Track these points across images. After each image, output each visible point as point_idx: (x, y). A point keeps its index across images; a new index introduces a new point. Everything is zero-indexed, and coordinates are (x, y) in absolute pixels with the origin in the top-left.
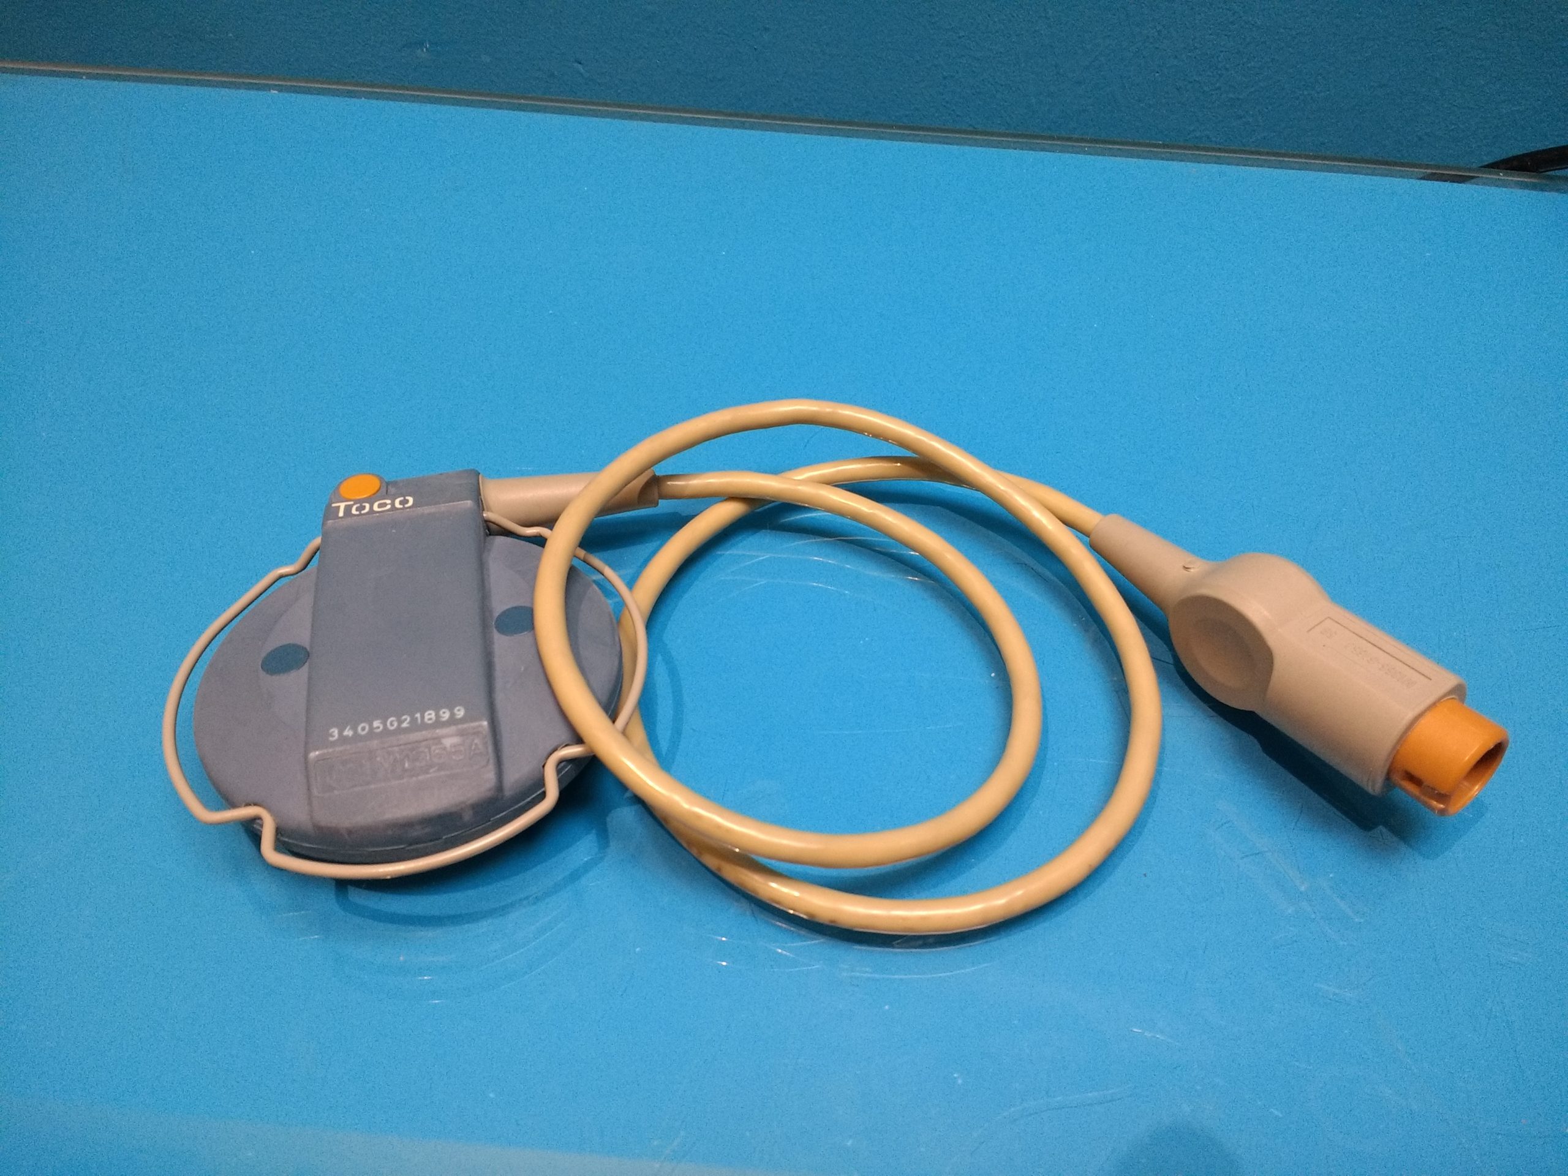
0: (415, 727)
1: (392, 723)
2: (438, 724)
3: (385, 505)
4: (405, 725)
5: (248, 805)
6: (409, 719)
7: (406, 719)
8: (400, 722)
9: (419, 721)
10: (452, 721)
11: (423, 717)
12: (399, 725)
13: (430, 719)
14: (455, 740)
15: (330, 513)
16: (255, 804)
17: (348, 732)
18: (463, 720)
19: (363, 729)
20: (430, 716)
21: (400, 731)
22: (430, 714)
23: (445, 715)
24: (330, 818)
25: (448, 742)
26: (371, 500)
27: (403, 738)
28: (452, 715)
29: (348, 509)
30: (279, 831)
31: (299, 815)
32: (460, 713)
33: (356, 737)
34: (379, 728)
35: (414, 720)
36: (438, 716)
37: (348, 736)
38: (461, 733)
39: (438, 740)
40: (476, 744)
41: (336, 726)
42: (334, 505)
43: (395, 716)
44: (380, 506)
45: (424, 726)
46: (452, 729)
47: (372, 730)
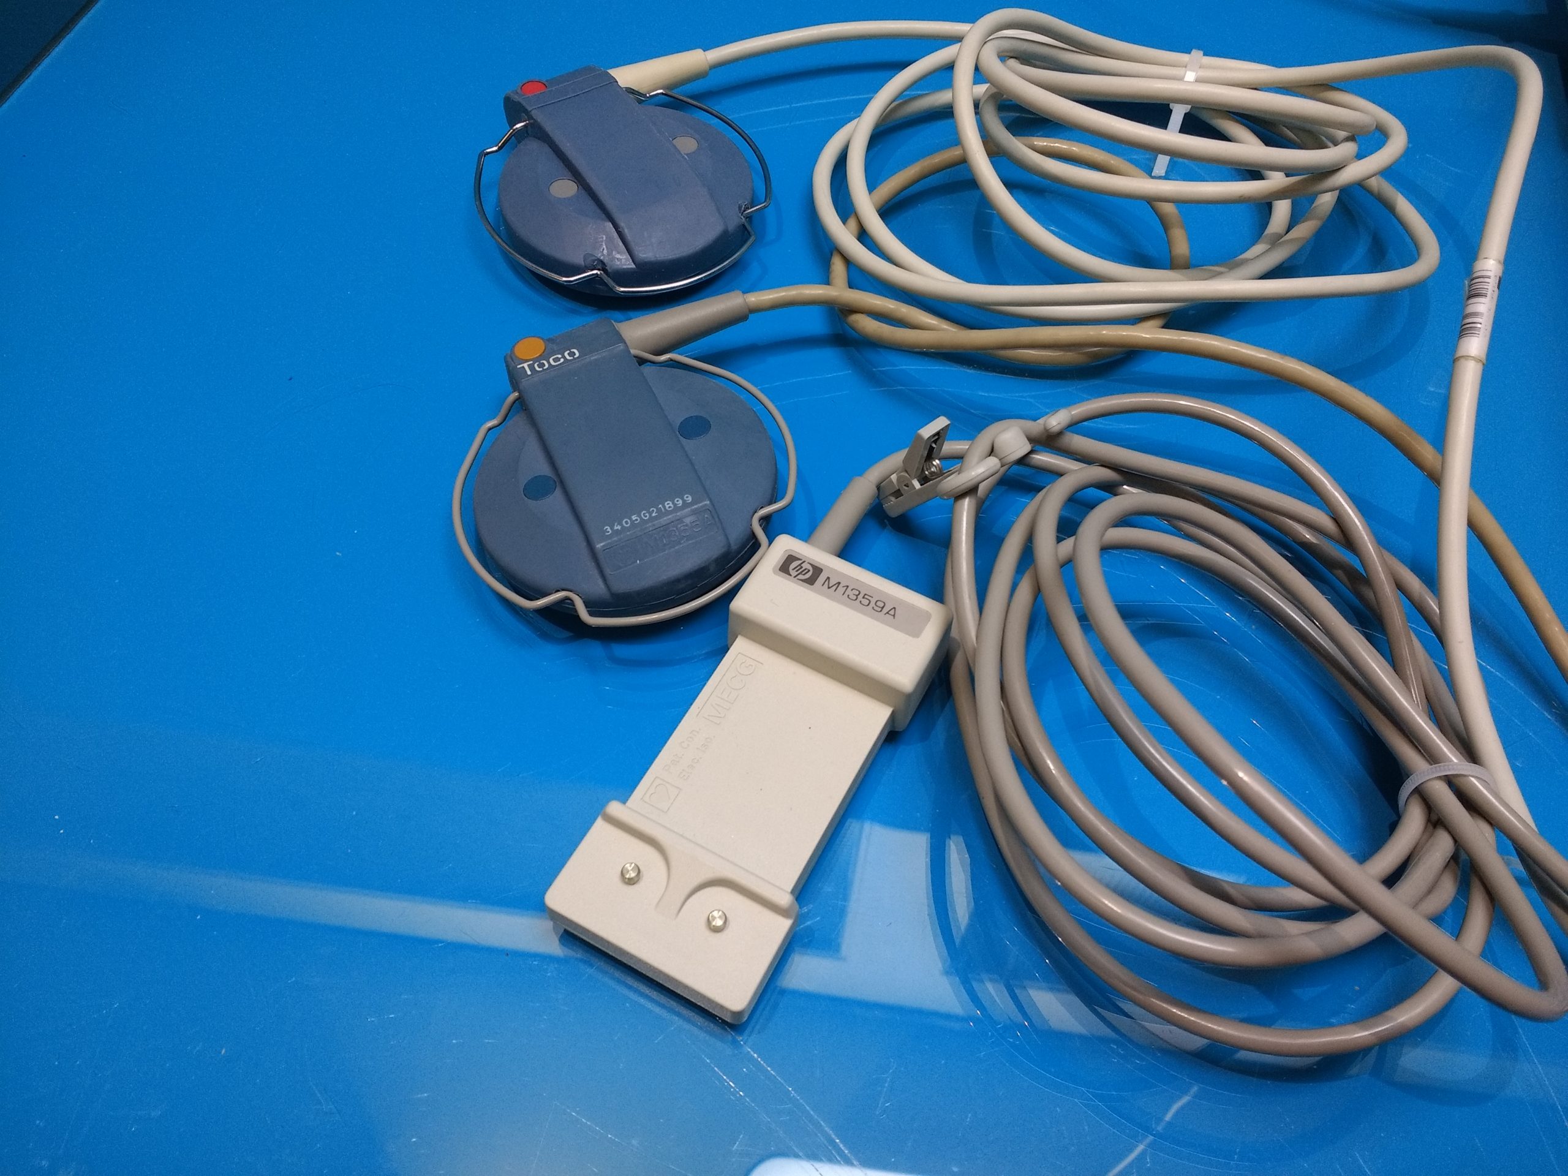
0: (661, 514)
1: (645, 515)
2: (676, 509)
3: (559, 359)
4: (654, 515)
5: (556, 592)
6: (655, 510)
7: (653, 510)
8: (650, 514)
9: (663, 509)
10: (685, 505)
11: (664, 507)
12: (650, 515)
13: (670, 507)
14: (692, 518)
15: (514, 378)
16: (563, 590)
17: (617, 527)
18: (692, 504)
19: (627, 523)
20: (669, 505)
21: (652, 519)
22: (668, 504)
23: (679, 503)
24: (622, 586)
25: (688, 520)
26: (545, 356)
27: (656, 523)
28: (684, 501)
30: (587, 604)
31: (598, 588)
32: (688, 499)
33: (624, 529)
34: (637, 520)
35: (659, 510)
36: (675, 505)
37: (618, 529)
38: (694, 512)
39: (680, 520)
40: (707, 518)
41: (606, 523)
42: (519, 367)
43: (645, 510)
44: (555, 360)
45: (668, 513)
46: (687, 511)
47: (633, 522)
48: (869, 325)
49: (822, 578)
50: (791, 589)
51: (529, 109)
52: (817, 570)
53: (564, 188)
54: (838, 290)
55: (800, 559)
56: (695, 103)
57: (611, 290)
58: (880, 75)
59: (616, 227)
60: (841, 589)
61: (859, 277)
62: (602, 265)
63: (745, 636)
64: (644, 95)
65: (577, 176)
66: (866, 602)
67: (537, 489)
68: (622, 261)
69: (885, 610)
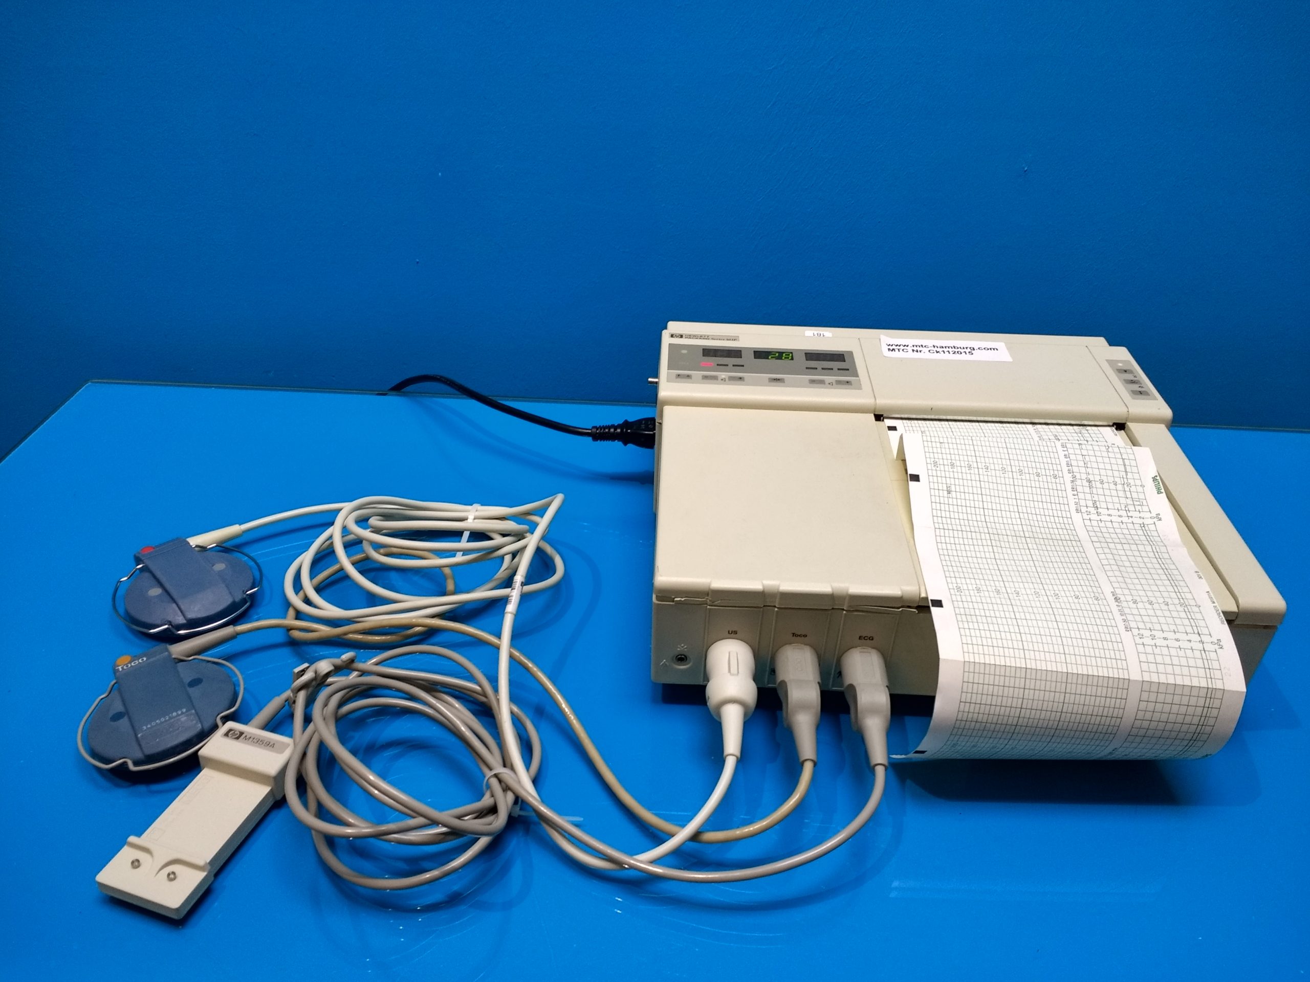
0: (170, 718)
1: (163, 719)
2: (178, 715)
3: (136, 663)
4: (167, 719)
5: (120, 759)
7: (167, 717)
10: (182, 713)
11: (172, 715)
12: (165, 719)
14: (185, 718)
15: (115, 671)
16: (123, 758)
17: (149, 726)
18: (186, 712)
19: (153, 724)
20: (175, 714)
21: (166, 721)
23: (180, 712)
24: (149, 751)
25: (183, 719)
26: (130, 662)
27: (168, 723)
29: (122, 668)
30: (133, 762)
31: (139, 755)
32: (184, 710)
33: (152, 727)
34: (159, 722)
36: (177, 713)
38: (187, 716)
39: (179, 720)
40: (193, 718)
41: (144, 726)
42: (116, 668)
43: (163, 717)
44: (134, 663)
45: (174, 717)
46: (183, 715)
47: (156, 723)
48: (296, 634)
49: (244, 736)
50: (230, 743)
51: (143, 559)
52: (242, 733)
53: (155, 591)
54: (290, 621)
55: (233, 730)
56: (236, 550)
57: (173, 633)
58: (322, 529)
59: (177, 605)
60: (251, 739)
61: (299, 615)
62: (170, 623)
63: (208, 767)
64: (206, 548)
65: (161, 585)
66: (261, 743)
67: (117, 717)
68: (181, 620)
69: (270, 745)
